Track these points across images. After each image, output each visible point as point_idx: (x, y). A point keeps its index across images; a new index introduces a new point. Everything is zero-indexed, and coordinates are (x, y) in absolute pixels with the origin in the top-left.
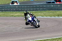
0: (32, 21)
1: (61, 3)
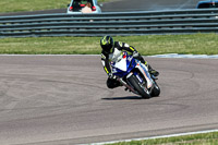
0: (127, 73)
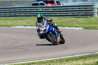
1: (54, 5)
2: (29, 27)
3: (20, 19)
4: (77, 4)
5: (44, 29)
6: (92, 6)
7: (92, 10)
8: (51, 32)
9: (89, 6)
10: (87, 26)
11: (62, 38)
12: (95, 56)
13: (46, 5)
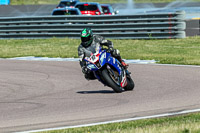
1: (98, 14)
2: (46, 59)
3: (27, 43)
4: (144, 11)
5: (95, 60)
6: (175, 15)
7: (175, 25)
8: (108, 67)
9: (170, 16)
10: (165, 56)
11: (129, 79)
12: (181, 118)
13: (80, 15)
